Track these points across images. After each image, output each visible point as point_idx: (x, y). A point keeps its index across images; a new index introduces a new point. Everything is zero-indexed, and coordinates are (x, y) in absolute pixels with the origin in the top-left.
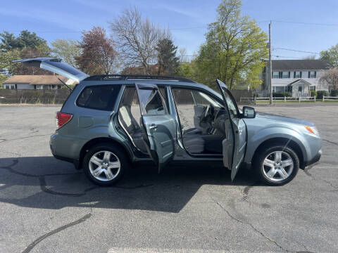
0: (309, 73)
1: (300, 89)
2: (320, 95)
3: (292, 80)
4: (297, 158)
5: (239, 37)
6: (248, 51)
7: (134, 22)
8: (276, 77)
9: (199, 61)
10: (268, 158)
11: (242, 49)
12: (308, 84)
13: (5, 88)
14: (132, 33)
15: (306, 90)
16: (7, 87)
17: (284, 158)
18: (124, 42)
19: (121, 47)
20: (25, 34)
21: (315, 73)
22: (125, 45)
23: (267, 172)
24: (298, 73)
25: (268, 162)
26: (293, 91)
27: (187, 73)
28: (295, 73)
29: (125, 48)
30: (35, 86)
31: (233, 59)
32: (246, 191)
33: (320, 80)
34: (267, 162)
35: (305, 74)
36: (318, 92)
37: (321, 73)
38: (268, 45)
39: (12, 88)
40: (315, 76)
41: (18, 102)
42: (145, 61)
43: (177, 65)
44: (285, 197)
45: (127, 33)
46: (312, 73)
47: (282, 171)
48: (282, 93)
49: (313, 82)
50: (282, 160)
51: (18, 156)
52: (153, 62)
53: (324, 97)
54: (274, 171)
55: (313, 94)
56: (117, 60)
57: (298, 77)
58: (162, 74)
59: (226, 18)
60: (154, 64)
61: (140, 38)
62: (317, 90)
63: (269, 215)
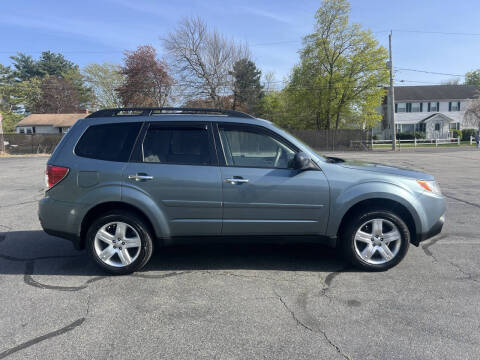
0: (450, 104)
1: (438, 127)
2: (466, 136)
3: (425, 114)
4: (406, 229)
5: (348, 54)
6: (361, 74)
7: (197, 36)
8: (402, 110)
9: (290, 90)
10: (362, 230)
11: (352, 72)
12: (448, 120)
13: (18, 132)
14: (195, 51)
15: (446, 129)
16: (22, 132)
17: (387, 229)
18: (184, 64)
19: (180, 72)
20: (47, 56)
21: (459, 104)
22: (185, 68)
23: (361, 251)
24: (433, 105)
25: (363, 236)
26: (427, 130)
27: (274, 107)
28: (429, 105)
29: (185, 72)
30: (60, 129)
31: (339, 85)
32: (328, 280)
33: (466, 113)
34: (360, 235)
35: (444, 105)
36: (464, 132)
37: (467, 104)
38: (389, 66)
39: (29, 132)
40: (458, 108)
41: (33, 151)
42: (213, 92)
43: (261, 95)
44: (385, 289)
45: (188, 53)
46: (454, 104)
47: (384, 250)
48: (411, 133)
49: (456, 117)
50: (384, 232)
51: (7, 230)
52: (226, 92)
53: (472, 138)
54: (372, 249)
55: (456, 134)
56: (174, 91)
57: (434, 109)
58: (238, 109)
59: (329, 28)
60: (226, 95)
61: (205, 58)
62: (462, 128)
63: (354, 318)
